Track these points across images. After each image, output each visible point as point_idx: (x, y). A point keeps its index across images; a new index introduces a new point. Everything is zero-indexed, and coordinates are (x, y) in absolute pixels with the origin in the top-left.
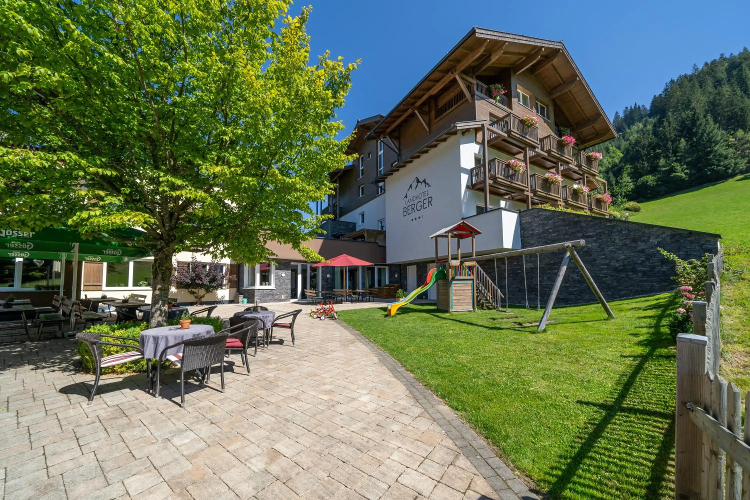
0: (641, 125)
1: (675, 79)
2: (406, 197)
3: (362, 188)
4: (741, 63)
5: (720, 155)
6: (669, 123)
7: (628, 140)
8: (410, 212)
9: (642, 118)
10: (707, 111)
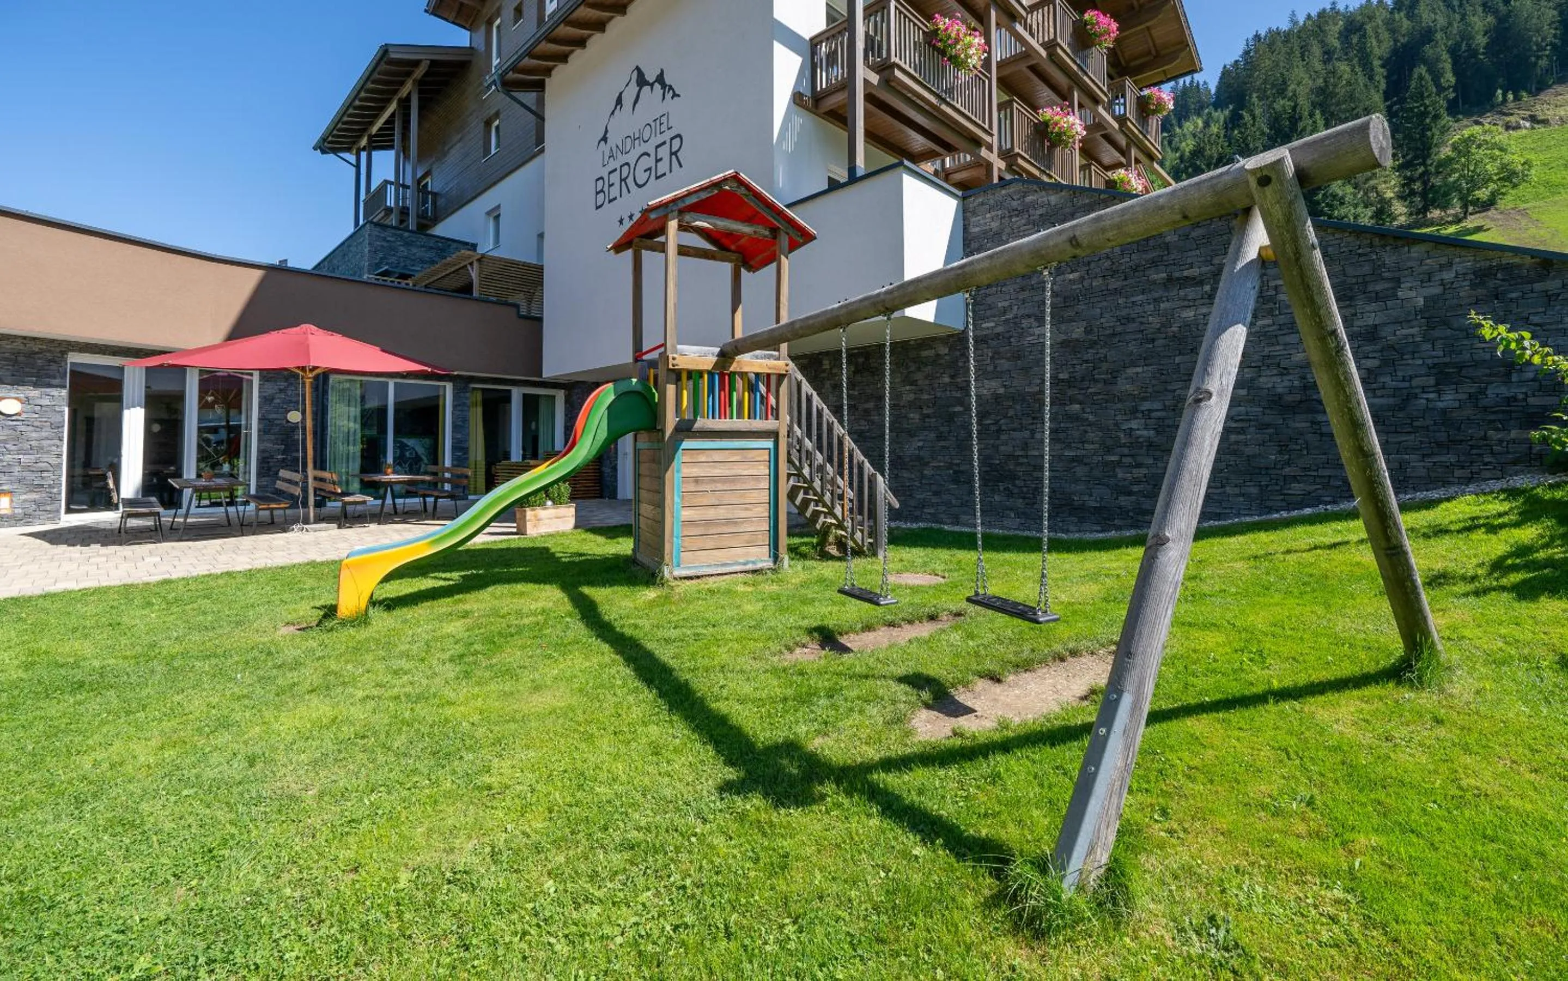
0: (1200, 123)
1: (1263, 34)
2: (604, 139)
3: (497, 128)
4: (1363, 24)
5: (1334, 196)
6: (1254, 118)
7: (1177, 149)
8: (614, 192)
9: (1202, 108)
10: (1314, 105)
